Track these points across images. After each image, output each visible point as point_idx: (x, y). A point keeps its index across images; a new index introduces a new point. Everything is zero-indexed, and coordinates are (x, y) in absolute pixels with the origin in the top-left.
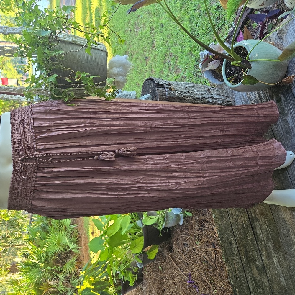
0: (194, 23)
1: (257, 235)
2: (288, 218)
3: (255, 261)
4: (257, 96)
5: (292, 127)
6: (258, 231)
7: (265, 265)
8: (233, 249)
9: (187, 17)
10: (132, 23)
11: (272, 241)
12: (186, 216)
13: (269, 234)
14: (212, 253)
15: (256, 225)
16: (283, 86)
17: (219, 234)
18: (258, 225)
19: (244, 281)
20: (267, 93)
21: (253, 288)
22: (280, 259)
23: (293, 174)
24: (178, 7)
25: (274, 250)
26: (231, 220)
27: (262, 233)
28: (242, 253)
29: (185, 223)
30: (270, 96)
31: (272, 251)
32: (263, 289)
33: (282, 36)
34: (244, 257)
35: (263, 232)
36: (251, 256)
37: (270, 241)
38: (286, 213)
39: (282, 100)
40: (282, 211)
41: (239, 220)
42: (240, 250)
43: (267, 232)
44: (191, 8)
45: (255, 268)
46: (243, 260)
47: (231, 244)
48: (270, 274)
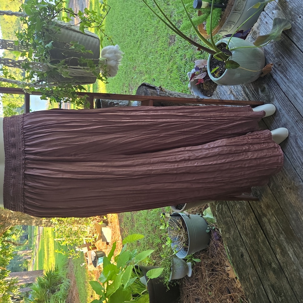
0: (182, 69)
1: (267, 233)
2: (294, 200)
3: (270, 264)
4: (244, 94)
5: (280, 108)
6: (267, 228)
7: (282, 264)
8: (245, 260)
9: (175, 67)
10: (127, 85)
11: (283, 232)
12: (195, 264)
13: (279, 226)
14: (228, 300)
15: (265, 221)
16: (264, 76)
17: (228, 249)
18: (266, 220)
19: (263, 295)
20: (252, 88)
21: (274, 300)
22: (295, 249)
23: (289, 152)
24: (166, 61)
25: (287, 242)
26: (239, 227)
27: (272, 228)
28: (255, 261)
29: (194, 272)
30: (255, 89)
31: (285, 244)
32: (285, 296)
33: (255, 37)
34: (259, 264)
35: (272, 226)
36: (265, 261)
37: (282, 233)
38: (291, 196)
39: (266, 88)
40: (286, 194)
41: (246, 224)
42: (252, 258)
43: (276, 224)
44: (178, 59)
45: (272, 273)
46: (257, 270)
47: (242, 256)
48: (288, 272)
